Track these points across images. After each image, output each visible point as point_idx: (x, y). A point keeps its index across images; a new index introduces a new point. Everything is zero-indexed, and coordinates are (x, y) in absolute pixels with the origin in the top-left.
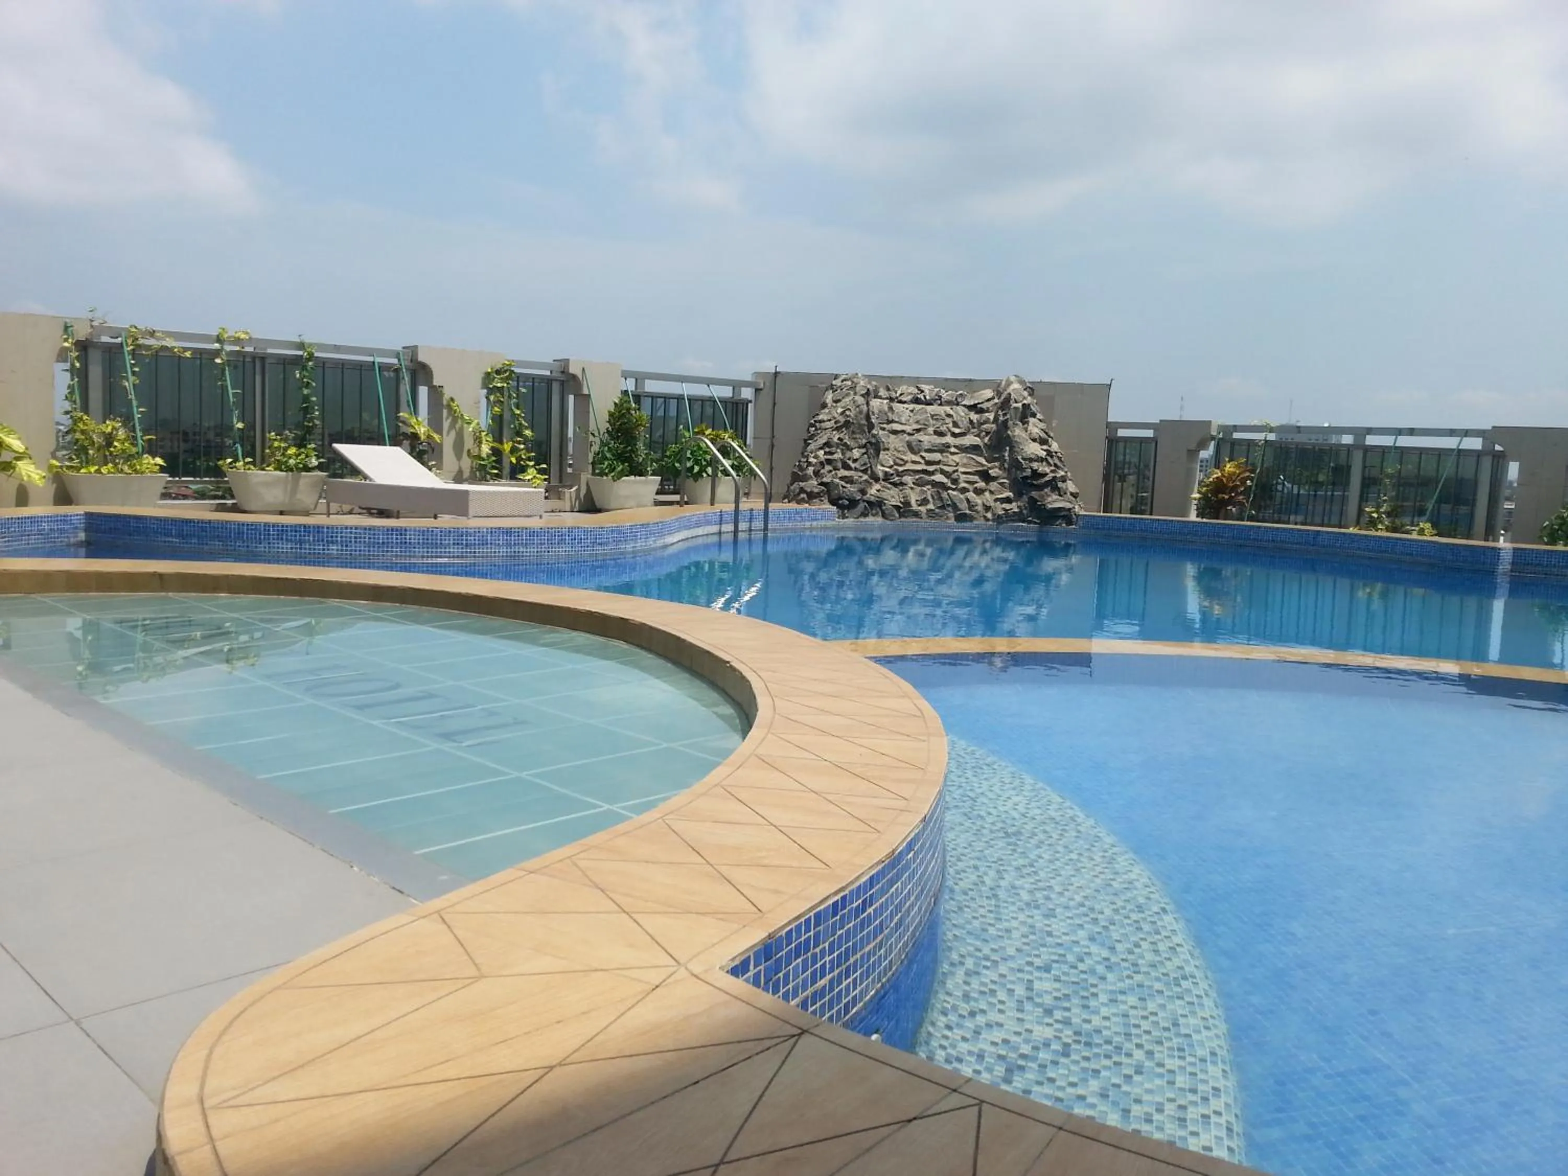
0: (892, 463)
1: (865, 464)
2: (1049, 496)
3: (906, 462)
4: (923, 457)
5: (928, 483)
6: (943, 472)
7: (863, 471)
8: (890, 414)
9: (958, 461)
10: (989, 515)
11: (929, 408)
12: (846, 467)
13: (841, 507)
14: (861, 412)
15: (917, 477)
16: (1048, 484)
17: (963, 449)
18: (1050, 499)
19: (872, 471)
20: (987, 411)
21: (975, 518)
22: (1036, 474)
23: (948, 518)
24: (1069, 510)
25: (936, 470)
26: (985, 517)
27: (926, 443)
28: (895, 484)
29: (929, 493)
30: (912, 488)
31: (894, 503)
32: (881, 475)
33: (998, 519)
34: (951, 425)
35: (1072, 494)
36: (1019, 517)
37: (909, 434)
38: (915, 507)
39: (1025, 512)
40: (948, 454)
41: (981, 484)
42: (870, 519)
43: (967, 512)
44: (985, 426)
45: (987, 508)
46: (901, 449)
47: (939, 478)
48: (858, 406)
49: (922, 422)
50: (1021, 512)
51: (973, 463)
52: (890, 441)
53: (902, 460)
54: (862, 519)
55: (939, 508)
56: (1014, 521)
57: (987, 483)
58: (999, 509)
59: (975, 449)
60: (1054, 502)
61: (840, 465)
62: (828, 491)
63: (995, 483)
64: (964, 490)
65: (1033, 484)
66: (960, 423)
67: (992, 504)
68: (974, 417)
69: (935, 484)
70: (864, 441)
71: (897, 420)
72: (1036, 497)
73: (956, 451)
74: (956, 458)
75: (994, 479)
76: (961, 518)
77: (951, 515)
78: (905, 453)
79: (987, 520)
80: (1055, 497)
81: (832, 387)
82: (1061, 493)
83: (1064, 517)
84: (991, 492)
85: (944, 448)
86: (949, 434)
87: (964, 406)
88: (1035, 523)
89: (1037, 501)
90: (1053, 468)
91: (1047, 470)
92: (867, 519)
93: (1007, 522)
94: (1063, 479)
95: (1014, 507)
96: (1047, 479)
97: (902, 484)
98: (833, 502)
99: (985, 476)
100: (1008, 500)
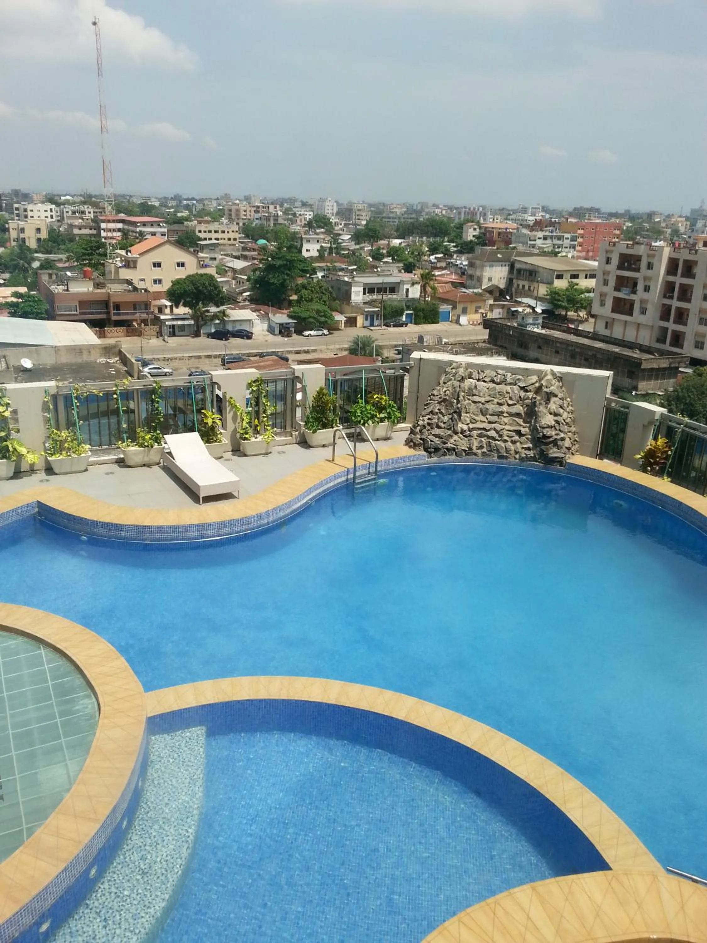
0: (469, 422)
1: (449, 425)
2: (551, 449)
3: (477, 421)
4: (487, 419)
5: (485, 436)
6: (495, 429)
7: (448, 429)
8: (474, 391)
9: (506, 422)
10: (517, 456)
11: (498, 387)
12: (439, 427)
13: (430, 453)
14: (455, 392)
15: (479, 432)
16: (551, 442)
17: (511, 415)
18: (551, 451)
19: (454, 429)
20: (530, 391)
21: (509, 458)
22: (545, 437)
23: (493, 457)
24: (562, 458)
25: (491, 429)
26: (515, 457)
27: (490, 410)
28: (466, 436)
29: (485, 442)
30: (476, 439)
31: (463, 448)
32: (459, 430)
33: (521, 459)
34: (507, 399)
35: (566, 448)
36: (534, 459)
37: (483, 404)
38: (475, 450)
39: (537, 456)
40: (502, 417)
41: (517, 438)
42: (447, 457)
43: (505, 454)
44: (526, 401)
45: (517, 453)
46: (476, 413)
47: (492, 433)
48: (454, 388)
49: (492, 396)
50: (535, 456)
51: (515, 423)
52: (471, 407)
53: (475, 420)
54: (442, 458)
55: (488, 451)
56: (530, 461)
57: (520, 437)
58: (524, 453)
59: (518, 415)
60: (554, 453)
61: (434, 426)
62: (424, 444)
63: (524, 438)
64: (505, 441)
65: (543, 442)
66: (514, 398)
67: (520, 450)
68: (522, 394)
69: (489, 437)
70: (452, 411)
71: (477, 394)
72: (544, 449)
73: (507, 415)
74: (506, 420)
75: (524, 435)
76: (501, 457)
77: (496, 455)
78: (477, 415)
79: (515, 458)
80: (555, 449)
81: (445, 372)
82: (559, 448)
83: (558, 462)
84: (521, 443)
85: (499, 414)
86: (506, 404)
87: (519, 386)
88: (542, 463)
89: (544, 451)
90: (557, 432)
91: (553, 433)
92: (446, 457)
93: (527, 461)
94: (563, 439)
95: (531, 453)
96: (551, 439)
97: (470, 436)
98: (426, 450)
99: (519, 433)
100: (528, 449)
